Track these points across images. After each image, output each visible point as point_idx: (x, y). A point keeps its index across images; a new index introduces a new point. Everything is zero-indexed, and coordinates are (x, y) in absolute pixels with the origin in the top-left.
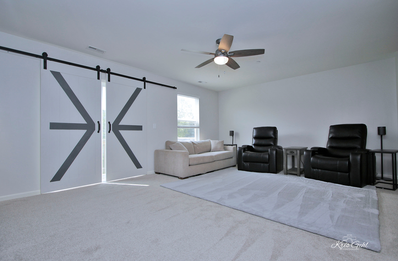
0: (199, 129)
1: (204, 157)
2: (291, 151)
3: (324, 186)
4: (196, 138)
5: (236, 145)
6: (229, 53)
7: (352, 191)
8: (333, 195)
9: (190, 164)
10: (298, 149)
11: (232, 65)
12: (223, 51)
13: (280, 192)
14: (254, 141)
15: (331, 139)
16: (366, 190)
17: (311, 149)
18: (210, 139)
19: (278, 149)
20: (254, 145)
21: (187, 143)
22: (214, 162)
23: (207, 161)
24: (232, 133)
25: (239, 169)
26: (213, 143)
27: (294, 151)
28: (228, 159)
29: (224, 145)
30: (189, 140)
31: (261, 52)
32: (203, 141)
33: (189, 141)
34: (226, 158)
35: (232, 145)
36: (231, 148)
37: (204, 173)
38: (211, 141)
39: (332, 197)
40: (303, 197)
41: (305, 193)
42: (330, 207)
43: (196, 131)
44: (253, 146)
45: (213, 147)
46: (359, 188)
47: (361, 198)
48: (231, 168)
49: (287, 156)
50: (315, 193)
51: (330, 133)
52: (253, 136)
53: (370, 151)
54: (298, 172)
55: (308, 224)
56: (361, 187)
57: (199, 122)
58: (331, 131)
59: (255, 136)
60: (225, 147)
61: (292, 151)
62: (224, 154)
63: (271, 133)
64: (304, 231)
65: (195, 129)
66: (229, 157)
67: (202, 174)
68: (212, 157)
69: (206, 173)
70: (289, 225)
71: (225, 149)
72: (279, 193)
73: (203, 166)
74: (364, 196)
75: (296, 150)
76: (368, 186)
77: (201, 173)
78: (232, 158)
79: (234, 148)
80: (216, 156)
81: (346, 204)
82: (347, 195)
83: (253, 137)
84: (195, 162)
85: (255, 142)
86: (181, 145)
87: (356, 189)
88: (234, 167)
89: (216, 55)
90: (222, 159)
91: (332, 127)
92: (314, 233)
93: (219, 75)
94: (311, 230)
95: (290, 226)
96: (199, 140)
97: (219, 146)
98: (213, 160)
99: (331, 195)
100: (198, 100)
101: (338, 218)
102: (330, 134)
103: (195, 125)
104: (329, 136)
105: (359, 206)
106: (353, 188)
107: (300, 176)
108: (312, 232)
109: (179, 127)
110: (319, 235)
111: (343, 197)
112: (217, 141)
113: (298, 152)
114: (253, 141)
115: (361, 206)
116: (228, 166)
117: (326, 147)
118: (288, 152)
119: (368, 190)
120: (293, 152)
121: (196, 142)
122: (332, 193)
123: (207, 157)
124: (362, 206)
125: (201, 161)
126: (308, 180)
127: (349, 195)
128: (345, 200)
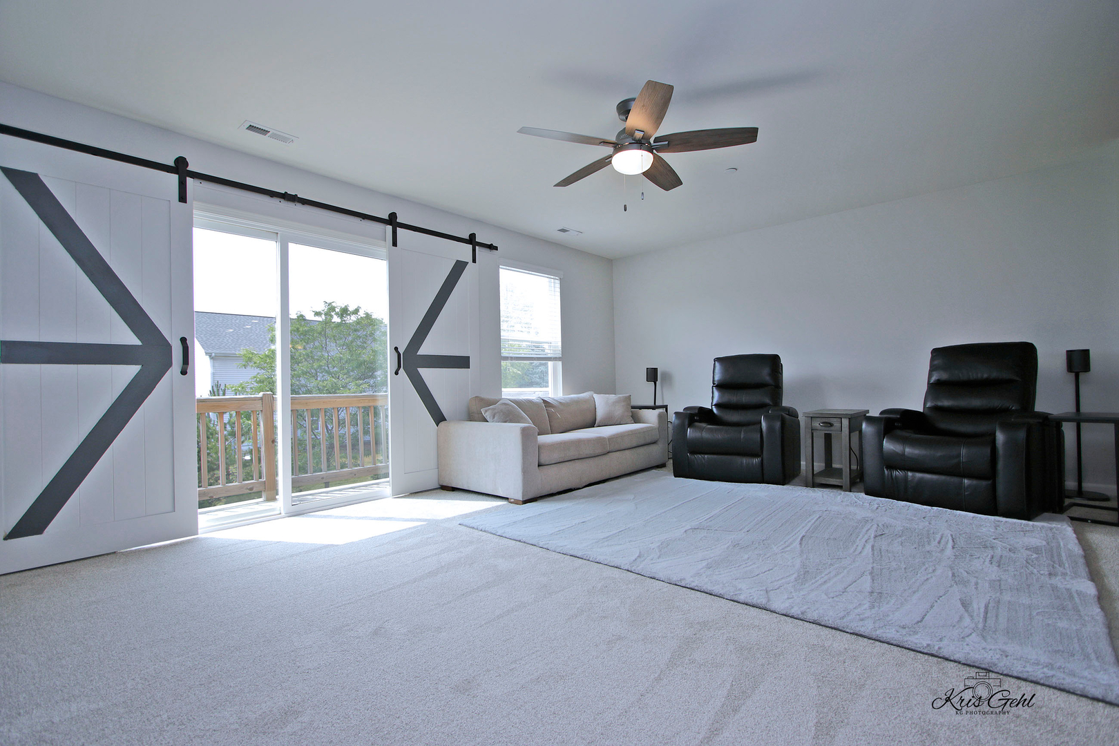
0: (560, 363)
1: (578, 442)
2: (824, 420)
3: (924, 518)
4: (553, 389)
5: (666, 407)
6: (656, 140)
7: (1005, 530)
8: (953, 541)
9: (543, 461)
10: (845, 416)
11: (662, 177)
12: (639, 135)
13: (803, 536)
14: (716, 394)
15: (935, 388)
16: (1043, 527)
17: (881, 413)
18: (592, 392)
19: (787, 416)
20: (717, 405)
21: (530, 402)
22: (607, 456)
23: (587, 451)
24: (652, 375)
25: (677, 474)
26: (602, 403)
27: (832, 421)
28: (645, 447)
29: (633, 407)
30: (532, 394)
31: (748, 135)
32: (572, 396)
33: (534, 398)
34: (640, 444)
35: (654, 408)
36: (652, 417)
37: (580, 487)
38: (595, 396)
39: (953, 548)
40: (873, 550)
41: (876, 537)
42: (953, 575)
43: (554, 371)
44: (715, 410)
45: (600, 414)
46: (1024, 522)
47: (1037, 550)
48: (654, 471)
49: (812, 434)
50: (903, 538)
51: (933, 368)
52: (713, 381)
53: (1049, 417)
54: (846, 479)
55: (904, 628)
56: (1029, 519)
57: (560, 344)
58: (936, 362)
59: (718, 380)
60: (634, 412)
61: (826, 420)
62: (633, 433)
63: (765, 374)
64: (896, 648)
65: (550, 364)
66: (648, 440)
67: (575, 489)
68: (600, 440)
69: (584, 485)
70: (849, 631)
71: (636, 420)
72: (802, 539)
73: (578, 466)
74: (1044, 543)
75: (839, 417)
76: (1046, 514)
77: (573, 487)
78: (654, 443)
79: (660, 416)
80: (612, 439)
81: (999, 566)
82: (995, 541)
83: (714, 384)
84: (556, 456)
85: (720, 397)
86: (512, 406)
87: (1015, 523)
88: (661, 468)
89: (618, 147)
90: (629, 445)
91: (936, 352)
92: (926, 654)
93: (625, 206)
94: (916, 644)
95: (851, 633)
96: (562, 395)
97: (619, 411)
98: (605, 449)
99: (951, 541)
100: (558, 282)
101: (986, 607)
102: (934, 373)
103: (549, 352)
104: (930, 376)
105: (1035, 571)
106: (1006, 522)
107: (851, 491)
108: (919, 649)
109: (506, 358)
110: (940, 657)
111: (986, 547)
112: (612, 397)
113: (845, 422)
114: (713, 394)
115: (1042, 572)
116: (645, 467)
117: (921, 410)
118: (816, 424)
119: (1049, 525)
120: (831, 425)
121: (553, 399)
122: (952, 535)
123: (589, 441)
124: (1047, 573)
125: (572, 453)
126: (876, 502)
127: (1001, 541)
128: (992, 557)
